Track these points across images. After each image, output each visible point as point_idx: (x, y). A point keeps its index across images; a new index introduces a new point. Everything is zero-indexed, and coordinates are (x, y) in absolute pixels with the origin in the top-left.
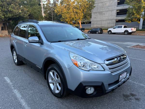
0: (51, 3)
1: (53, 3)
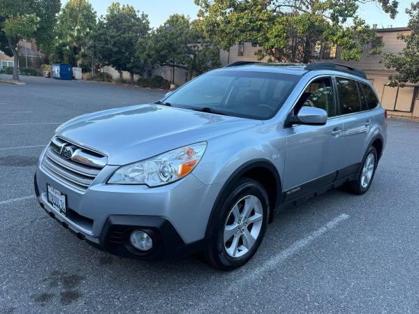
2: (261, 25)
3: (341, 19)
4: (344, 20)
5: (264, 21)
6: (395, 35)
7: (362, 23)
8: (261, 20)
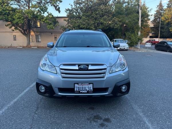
0: (164, 8)
1: (167, 8)
2: (9, 13)
3: (42, 12)
4: (44, 13)
5: (10, 11)
6: (63, 19)
7: (51, 14)
8: (8, 10)
